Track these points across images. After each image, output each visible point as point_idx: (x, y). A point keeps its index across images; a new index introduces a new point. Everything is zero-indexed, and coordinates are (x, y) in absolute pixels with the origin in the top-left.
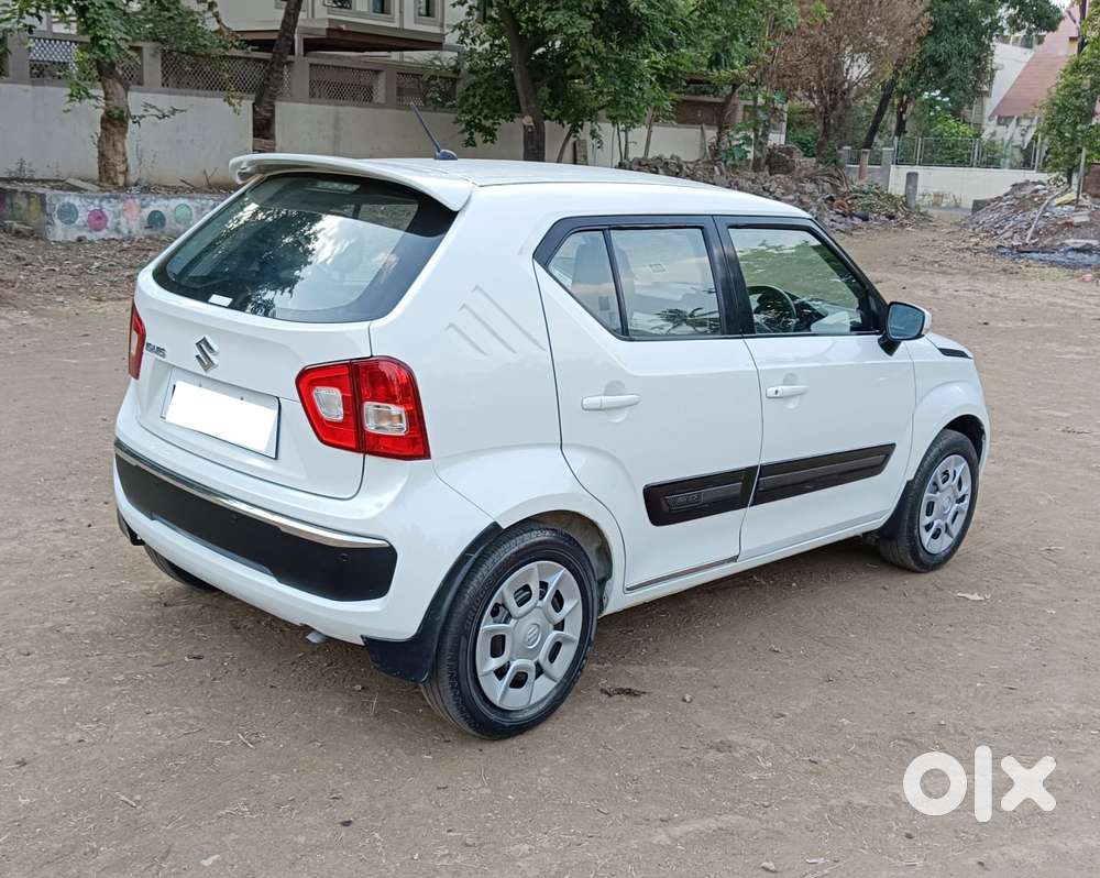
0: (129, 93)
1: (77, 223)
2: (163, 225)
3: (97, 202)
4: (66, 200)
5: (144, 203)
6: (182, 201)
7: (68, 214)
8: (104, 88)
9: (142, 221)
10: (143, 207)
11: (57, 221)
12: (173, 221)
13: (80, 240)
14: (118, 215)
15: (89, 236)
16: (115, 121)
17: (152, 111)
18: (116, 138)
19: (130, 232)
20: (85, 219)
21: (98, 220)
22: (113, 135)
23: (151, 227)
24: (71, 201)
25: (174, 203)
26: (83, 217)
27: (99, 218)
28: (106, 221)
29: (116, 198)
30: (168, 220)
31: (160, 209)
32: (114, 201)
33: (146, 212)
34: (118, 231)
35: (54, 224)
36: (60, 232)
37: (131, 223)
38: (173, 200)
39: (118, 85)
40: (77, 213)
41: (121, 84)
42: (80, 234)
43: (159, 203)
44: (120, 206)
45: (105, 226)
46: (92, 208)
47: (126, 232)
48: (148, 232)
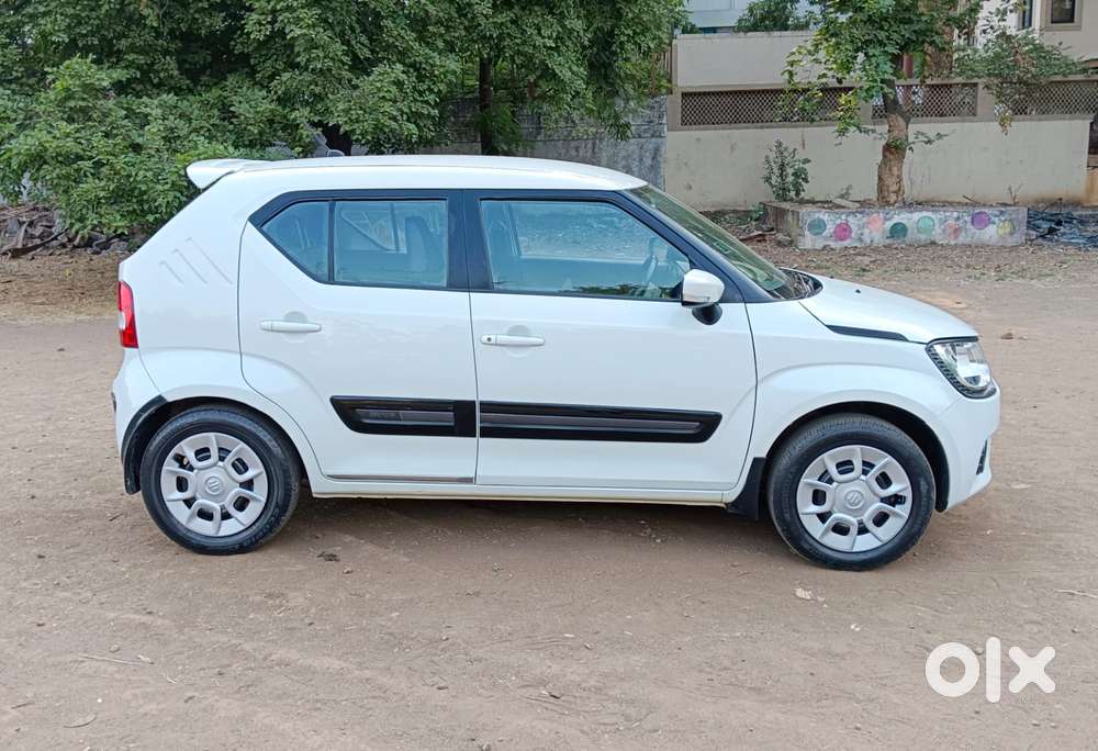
0: (910, 126)
1: (824, 234)
2: (905, 235)
3: (843, 217)
4: (817, 215)
5: (888, 216)
6: (925, 214)
7: (818, 227)
8: (889, 122)
9: (884, 232)
10: (886, 219)
11: (807, 233)
12: (916, 231)
13: (825, 247)
14: (862, 227)
15: (833, 244)
16: (894, 150)
17: (921, 138)
18: (893, 163)
19: (872, 241)
20: (832, 231)
21: (843, 231)
22: (890, 160)
23: (892, 237)
24: (821, 217)
25: (916, 216)
26: (830, 228)
27: (845, 230)
28: (851, 232)
29: (861, 213)
30: (909, 231)
31: (904, 221)
32: (859, 216)
33: (889, 224)
34: (861, 240)
35: (803, 236)
36: (808, 241)
37: (874, 234)
38: (917, 214)
39: (900, 119)
40: (825, 226)
41: (902, 117)
42: (826, 243)
43: (902, 216)
44: (865, 220)
45: (849, 237)
46: (838, 222)
47: (869, 241)
48: (889, 241)
